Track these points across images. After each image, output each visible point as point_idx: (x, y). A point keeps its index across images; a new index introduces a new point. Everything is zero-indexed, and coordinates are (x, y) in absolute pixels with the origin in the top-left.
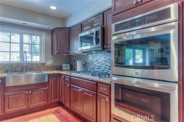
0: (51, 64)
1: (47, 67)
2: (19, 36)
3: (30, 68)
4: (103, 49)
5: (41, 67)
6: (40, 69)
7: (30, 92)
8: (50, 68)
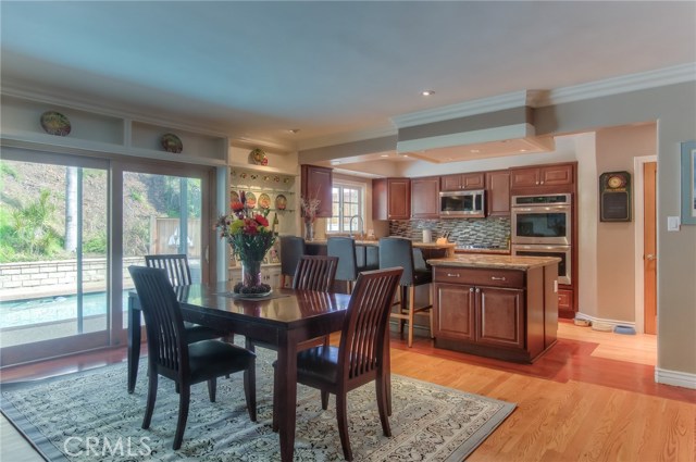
4: (485, 215)
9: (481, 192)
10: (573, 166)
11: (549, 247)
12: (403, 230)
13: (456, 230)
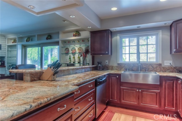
0: (170, 65)
1: (164, 68)
3: (145, 68)
5: (156, 67)
6: (155, 70)
7: (140, 91)
8: (168, 70)
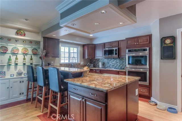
2: (68, 48)
4: (119, 57)
5: (78, 65)
9: (117, 48)
10: (150, 36)
11: (141, 70)
12: (94, 62)
13: (110, 62)
